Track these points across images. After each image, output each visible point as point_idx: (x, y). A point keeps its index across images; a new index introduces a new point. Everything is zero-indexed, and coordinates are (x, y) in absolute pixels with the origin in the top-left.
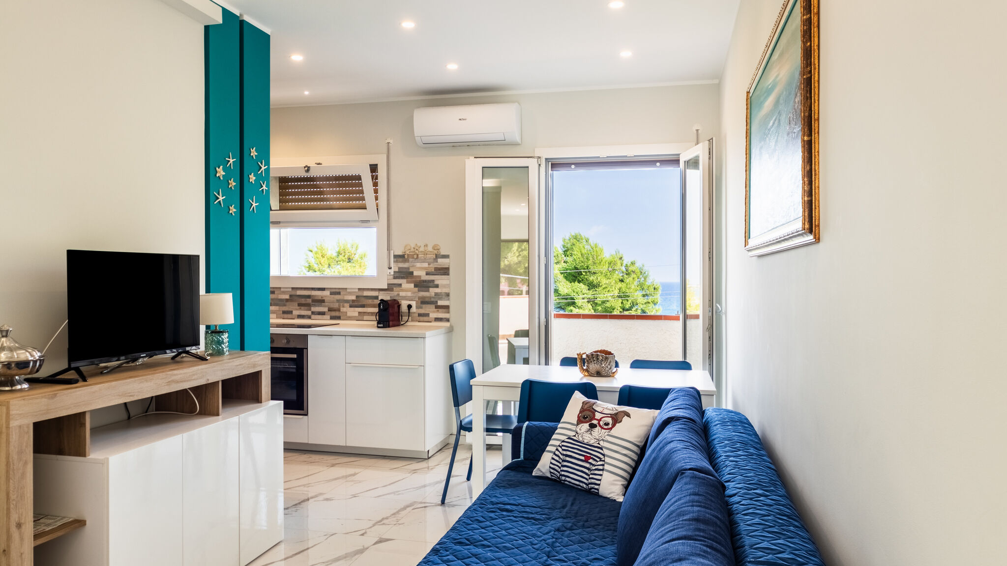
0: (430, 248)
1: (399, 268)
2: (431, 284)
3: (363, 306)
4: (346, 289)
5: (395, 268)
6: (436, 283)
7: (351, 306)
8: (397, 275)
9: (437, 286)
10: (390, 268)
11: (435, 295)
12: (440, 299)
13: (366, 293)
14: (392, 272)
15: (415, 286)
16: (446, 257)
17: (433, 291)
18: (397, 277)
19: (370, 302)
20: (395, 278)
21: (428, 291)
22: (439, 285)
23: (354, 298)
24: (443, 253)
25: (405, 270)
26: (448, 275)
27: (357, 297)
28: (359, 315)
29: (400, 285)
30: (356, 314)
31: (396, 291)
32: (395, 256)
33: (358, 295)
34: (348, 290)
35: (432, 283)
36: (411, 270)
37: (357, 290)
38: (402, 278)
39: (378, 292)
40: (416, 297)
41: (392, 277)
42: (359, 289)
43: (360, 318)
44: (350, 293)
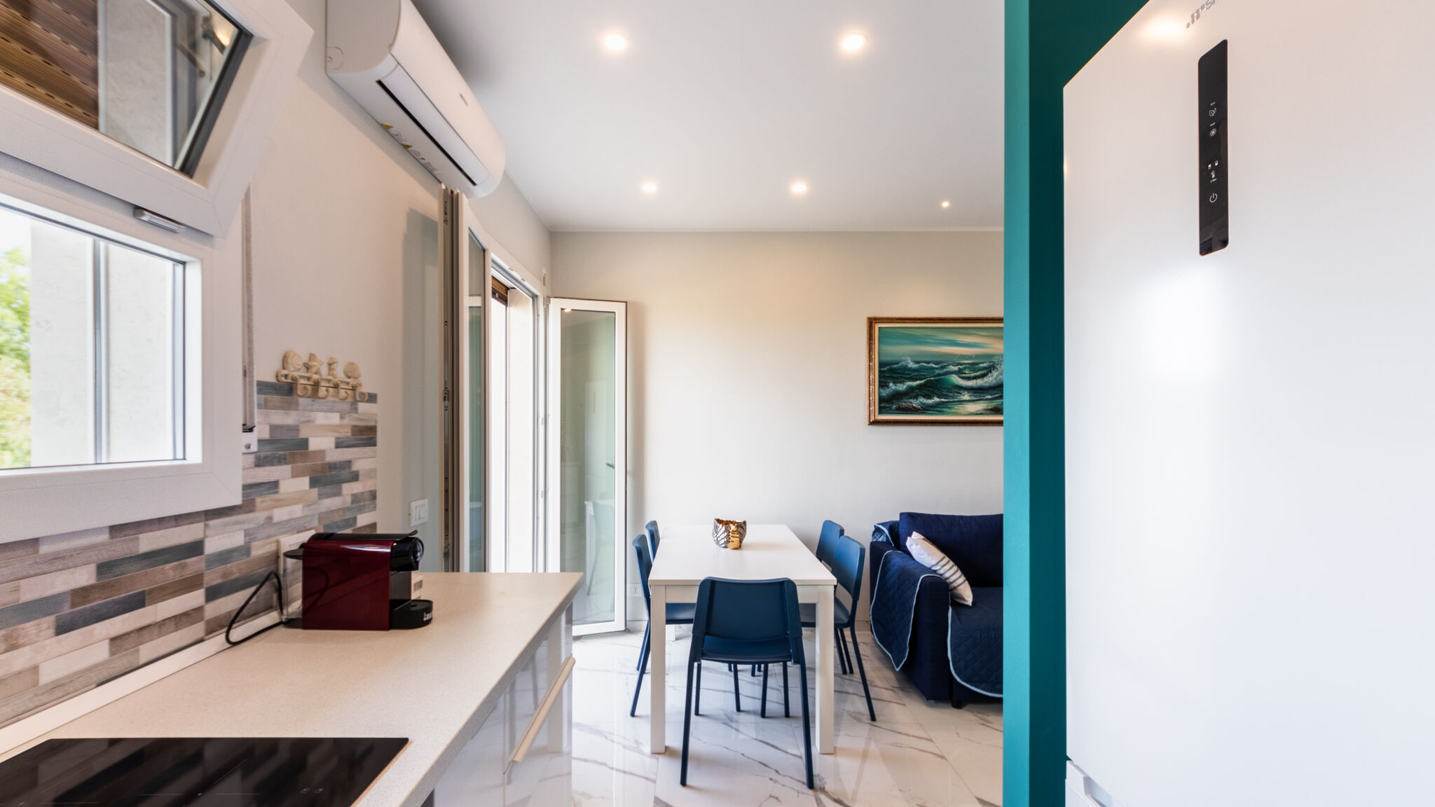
0: (340, 375)
1: (274, 428)
2: (345, 473)
3: (137, 602)
4: (35, 542)
5: (261, 431)
6: (355, 467)
7: (63, 628)
8: (267, 452)
9: (355, 477)
10: (248, 429)
11: (353, 502)
12: (361, 510)
13: (149, 542)
14: (252, 439)
15: (313, 483)
16: (372, 398)
17: (350, 489)
18: (266, 457)
19: (169, 572)
20: (260, 462)
21: (339, 493)
22: (361, 473)
23: (84, 576)
24: (366, 388)
25: (287, 436)
26: (374, 445)
27: (104, 568)
28: (112, 653)
29: (274, 486)
30: (101, 652)
31: (263, 510)
32: (264, 387)
33: (106, 556)
34: (44, 549)
35: (347, 471)
36: (303, 435)
37: (105, 537)
38: (281, 461)
39: (201, 525)
40: (313, 515)
41: (251, 459)
42: (115, 530)
43: (121, 663)
44: (61, 561)
